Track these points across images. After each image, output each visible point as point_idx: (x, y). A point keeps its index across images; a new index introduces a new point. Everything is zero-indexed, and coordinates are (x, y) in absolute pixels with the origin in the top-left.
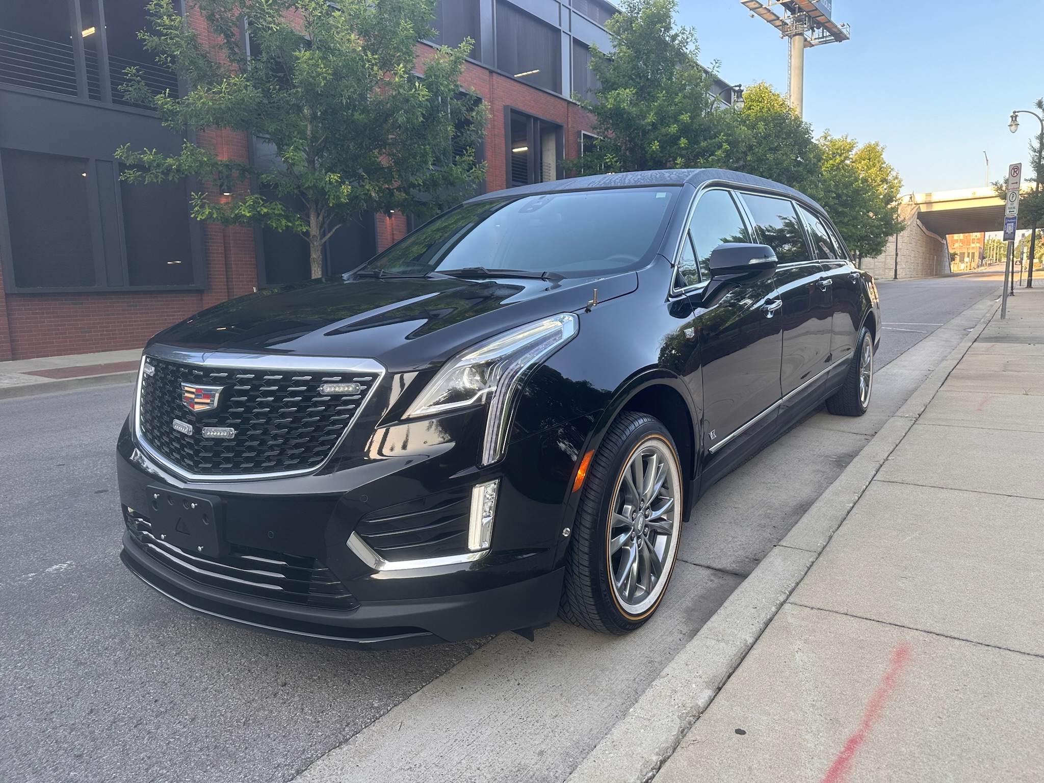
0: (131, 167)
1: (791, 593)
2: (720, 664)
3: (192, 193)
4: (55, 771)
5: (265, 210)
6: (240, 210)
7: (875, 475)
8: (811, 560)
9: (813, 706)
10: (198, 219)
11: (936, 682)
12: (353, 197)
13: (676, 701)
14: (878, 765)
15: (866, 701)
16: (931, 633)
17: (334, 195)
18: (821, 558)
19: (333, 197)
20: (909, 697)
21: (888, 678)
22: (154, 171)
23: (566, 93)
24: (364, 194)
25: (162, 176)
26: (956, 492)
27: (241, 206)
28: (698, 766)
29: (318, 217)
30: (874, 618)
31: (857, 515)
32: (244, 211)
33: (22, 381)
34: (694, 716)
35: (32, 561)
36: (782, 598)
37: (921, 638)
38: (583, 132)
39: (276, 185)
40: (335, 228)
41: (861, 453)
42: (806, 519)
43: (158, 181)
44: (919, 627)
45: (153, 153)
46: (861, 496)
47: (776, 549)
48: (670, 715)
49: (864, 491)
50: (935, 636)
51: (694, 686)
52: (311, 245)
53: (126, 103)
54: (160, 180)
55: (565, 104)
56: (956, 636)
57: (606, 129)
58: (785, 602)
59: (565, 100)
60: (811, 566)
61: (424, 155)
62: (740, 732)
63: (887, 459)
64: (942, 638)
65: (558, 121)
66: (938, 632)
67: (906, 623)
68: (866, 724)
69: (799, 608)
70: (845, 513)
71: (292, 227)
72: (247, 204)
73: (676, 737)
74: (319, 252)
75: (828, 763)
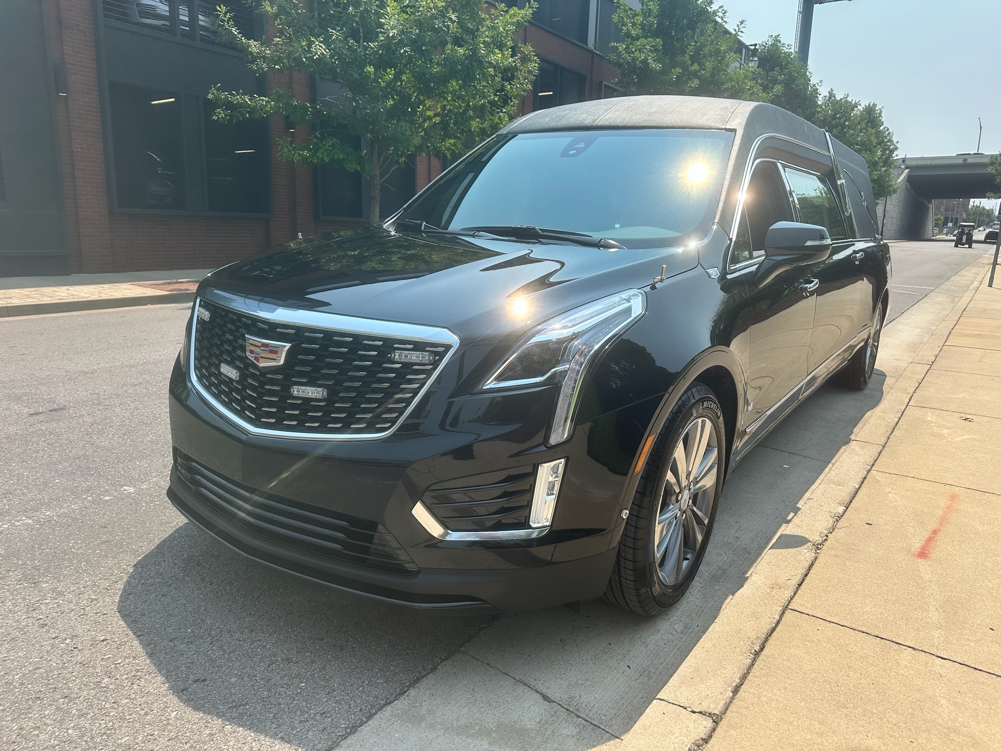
1: (873, 465)
2: (843, 496)
7: (909, 403)
8: (880, 449)
9: (907, 516)
11: (978, 510)
13: (824, 510)
14: (952, 540)
15: (938, 515)
16: (969, 488)
20: (963, 515)
21: (948, 507)
23: (591, 44)
28: (851, 536)
29: (379, 157)
31: (902, 427)
34: (838, 517)
37: (964, 491)
38: (604, 82)
40: (393, 169)
44: (960, 485)
46: (903, 414)
48: (824, 515)
49: (904, 411)
50: (974, 491)
51: (832, 504)
52: (373, 184)
55: (591, 54)
56: (985, 491)
58: (870, 470)
59: (590, 51)
60: (881, 453)
62: (867, 524)
63: (915, 392)
64: (978, 492)
65: (583, 71)
66: (976, 489)
68: (941, 525)
69: (881, 473)
70: (894, 424)
73: (832, 524)
74: (379, 190)
75: (923, 538)
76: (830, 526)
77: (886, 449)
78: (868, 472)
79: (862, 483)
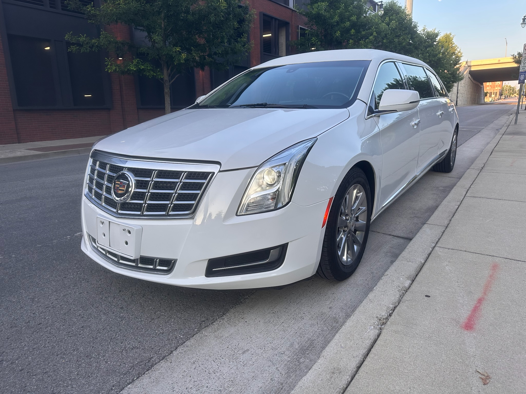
0: (73, 44)
1: (437, 243)
2: (411, 271)
3: (106, 58)
4: (113, 313)
5: (143, 67)
6: (130, 67)
7: (466, 194)
8: (443, 229)
9: (459, 287)
10: (109, 72)
11: (513, 278)
12: (186, 60)
13: (395, 285)
14: (494, 309)
15: (483, 285)
16: (507, 258)
17: (178, 59)
18: (448, 229)
19: (177, 59)
20: (502, 283)
21: (491, 276)
22: (85, 46)
23: (291, 5)
24: (192, 58)
25: (90, 49)
26: (507, 201)
27: (131, 64)
28: (412, 309)
29: (168, 70)
30: (479, 253)
31: (461, 211)
32: (132, 67)
33: (27, 153)
34: (405, 290)
35: (66, 231)
36: (433, 245)
37: (503, 261)
38: (300, 26)
39: (148, 54)
40: (177, 76)
41: (457, 184)
42: (436, 213)
43: (87, 52)
45: (85, 37)
46: (461, 203)
47: (426, 225)
48: (394, 290)
49: (462, 201)
50: (509, 260)
51: (401, 279)
52: (165, 85)
53: (68, 10)
54: (88, 51)
55: (291, 11)
56: (519, 260)
57: (312, 25)
58: (435, 247)
59: (291, 9)
60: (444, 232)
61: (223, 38)
62: (427, 296)
63: (470, 187)
64: (512, 260)
65: (287, 20)
66: (510, 258)
67: (494, 255)
68: (485, 294)
69: (443, 249)
70: (455, 210)
71: (156, 76)
72: (134, 64)
73: (399, 298)
74: (169, 89)
75: (471, 308)
79: (427, 258)
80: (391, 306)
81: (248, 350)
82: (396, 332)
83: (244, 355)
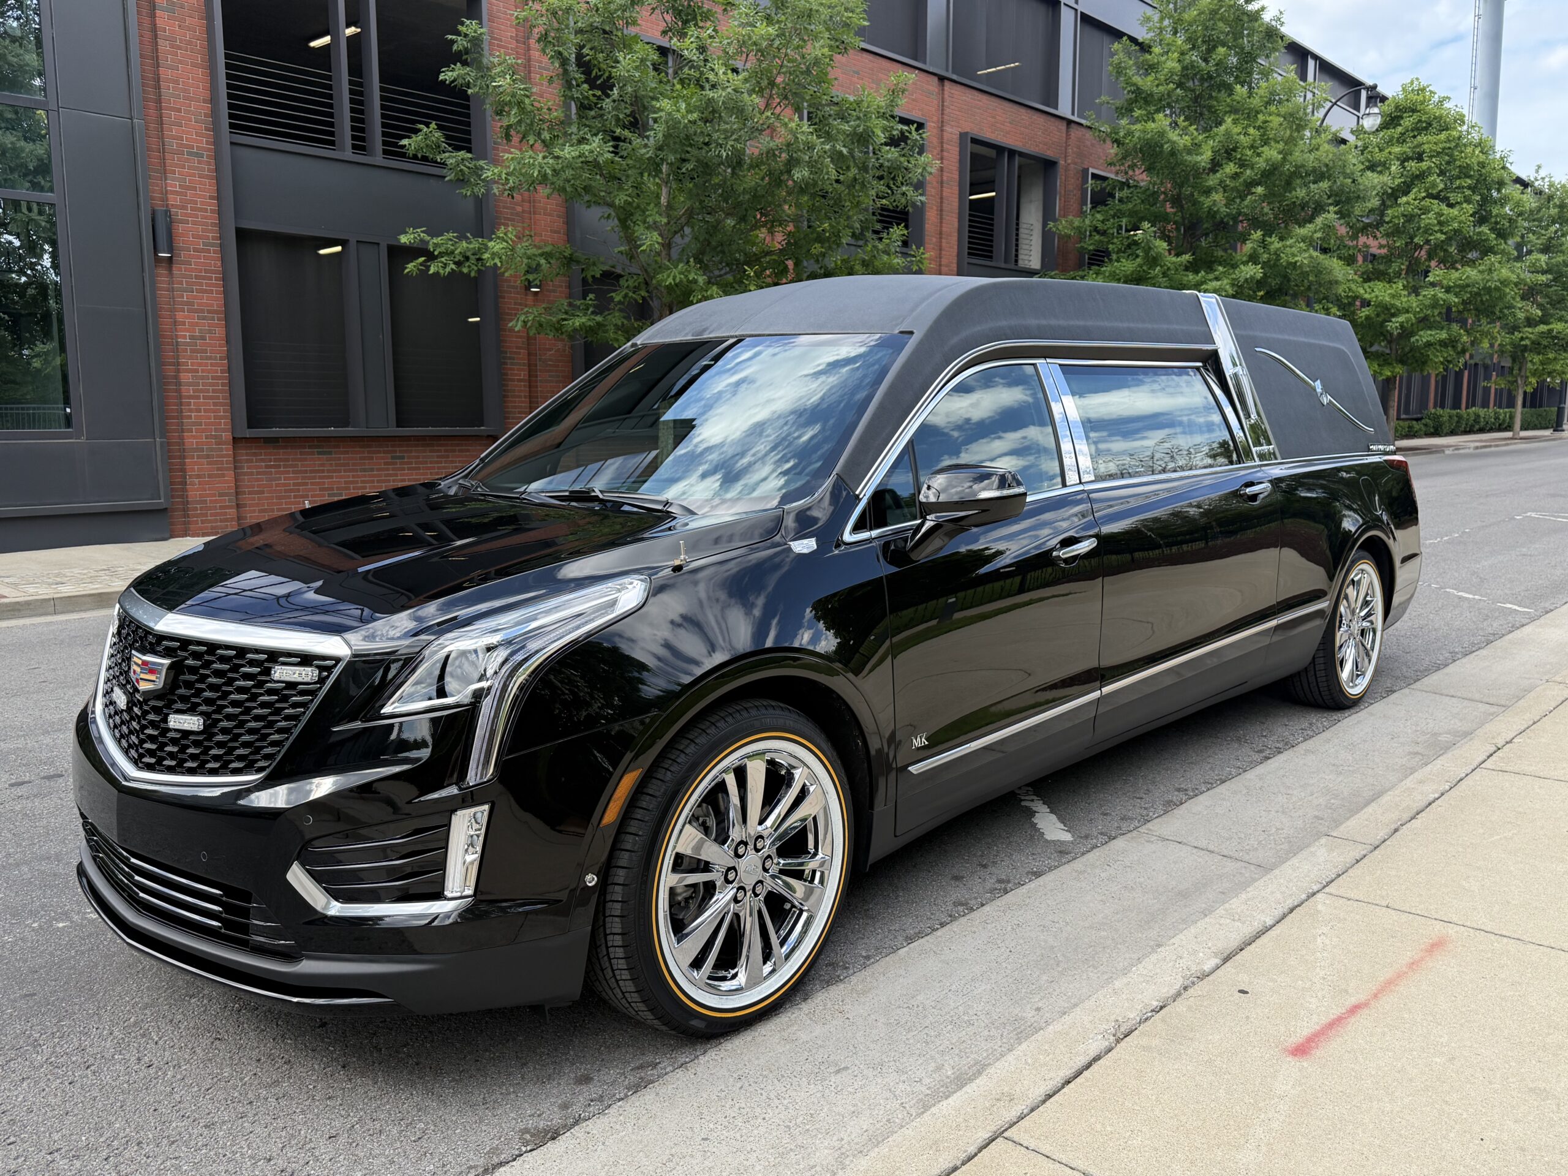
2: (1232, 939)
7: (1485, 761)
8: (1364, 852)
9: (1324, 978)
11: (1465, 970)
13: (1181, 965)
14: (1376, 1024)
15: (1382, 979)
16: (1479, 930)
20: (1429, 979)
21: (1413, 963)
23: (1065, 107)
28: (1197, 1012)
30: (1419, 912)
31: (1442, 810)
34: (1198, 978)
36: (1315, 888)
37: (1465, 934)
38: (1091, 170)
41: (1480, 730)
42: (1373, 809)
44: (1468, 924)
46: (1455, 784)
47: (1324, 840)
48: (1174, 975)
49: (1461, 780)
50: (1482, 933)
51: (1201, 954)
53: (402, 156)
55: (1066, 124)
56: (1507, 934)
58: (1317, 892)
59: (1064, 119)
60: (1361, 859)
62: (1242, 992)
63: (1510, 742)
64: (1488, 935)
65: (1051, 154)
66: (1488, 930)
67: (1455, 919)
68: (1376, 996)
69: (1334, 898)
70: (1425, 803)
73: (1177, 991)
75: (1325, 1020)
76: (1173, 991)
77: (1376, 852)
78: (1308, 898)
79: (1284, 916)
80: (1155, 1004)
81: (846, 1068)
82: (1144, 1048)
83: (839, 1075)
